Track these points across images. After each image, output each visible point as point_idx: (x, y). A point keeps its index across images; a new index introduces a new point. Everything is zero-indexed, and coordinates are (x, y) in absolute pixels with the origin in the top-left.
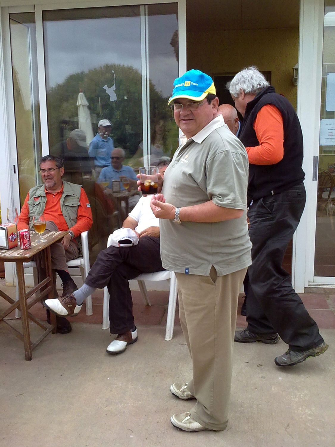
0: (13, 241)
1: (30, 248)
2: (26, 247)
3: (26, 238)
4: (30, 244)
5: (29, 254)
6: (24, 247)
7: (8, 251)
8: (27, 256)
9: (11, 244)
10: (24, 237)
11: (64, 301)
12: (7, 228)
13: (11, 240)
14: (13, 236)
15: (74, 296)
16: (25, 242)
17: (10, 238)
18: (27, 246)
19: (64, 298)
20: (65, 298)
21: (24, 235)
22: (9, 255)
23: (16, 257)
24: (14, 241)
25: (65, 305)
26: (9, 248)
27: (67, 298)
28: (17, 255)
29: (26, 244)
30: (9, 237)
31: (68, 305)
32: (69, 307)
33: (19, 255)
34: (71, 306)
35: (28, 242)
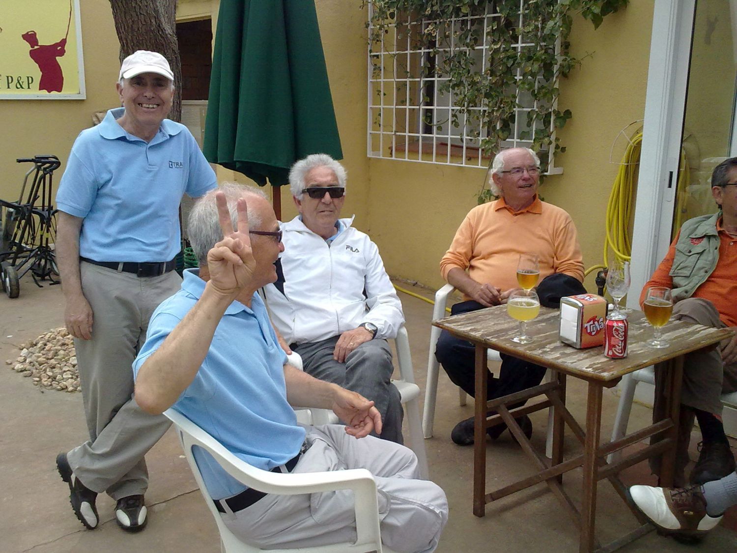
0: (593, 333)
1: (622, 358)
2: (613, 353)
3: (617, 335)
4: (624, 348)
5: (611, 373)
6: (610, 353)
7: (576, 353)
8: (604, 376)
9: (587, 339)
10: (614, 332)
11: (677, 498)
12: (583, 305)
13: (589, 331)
14: (594, 323)
15: (704, 494)
16: (612, 343)
17: (587, 327)
18: (617, 351)
19: (677, 492)
20: (680, 493)
21: (614, 329)
22: (572, 363)
23: (583, 371)
24: (595, 334)
25: (676, 507)
26: (582, 347)
27: (684, 494)
28: (586, 368)
29: (614, 346)
30: (585, 325)
31: (682, 511)
32: (686, 516)
33: (590, 369)
34: (691, 513)
35: (620, 345)
